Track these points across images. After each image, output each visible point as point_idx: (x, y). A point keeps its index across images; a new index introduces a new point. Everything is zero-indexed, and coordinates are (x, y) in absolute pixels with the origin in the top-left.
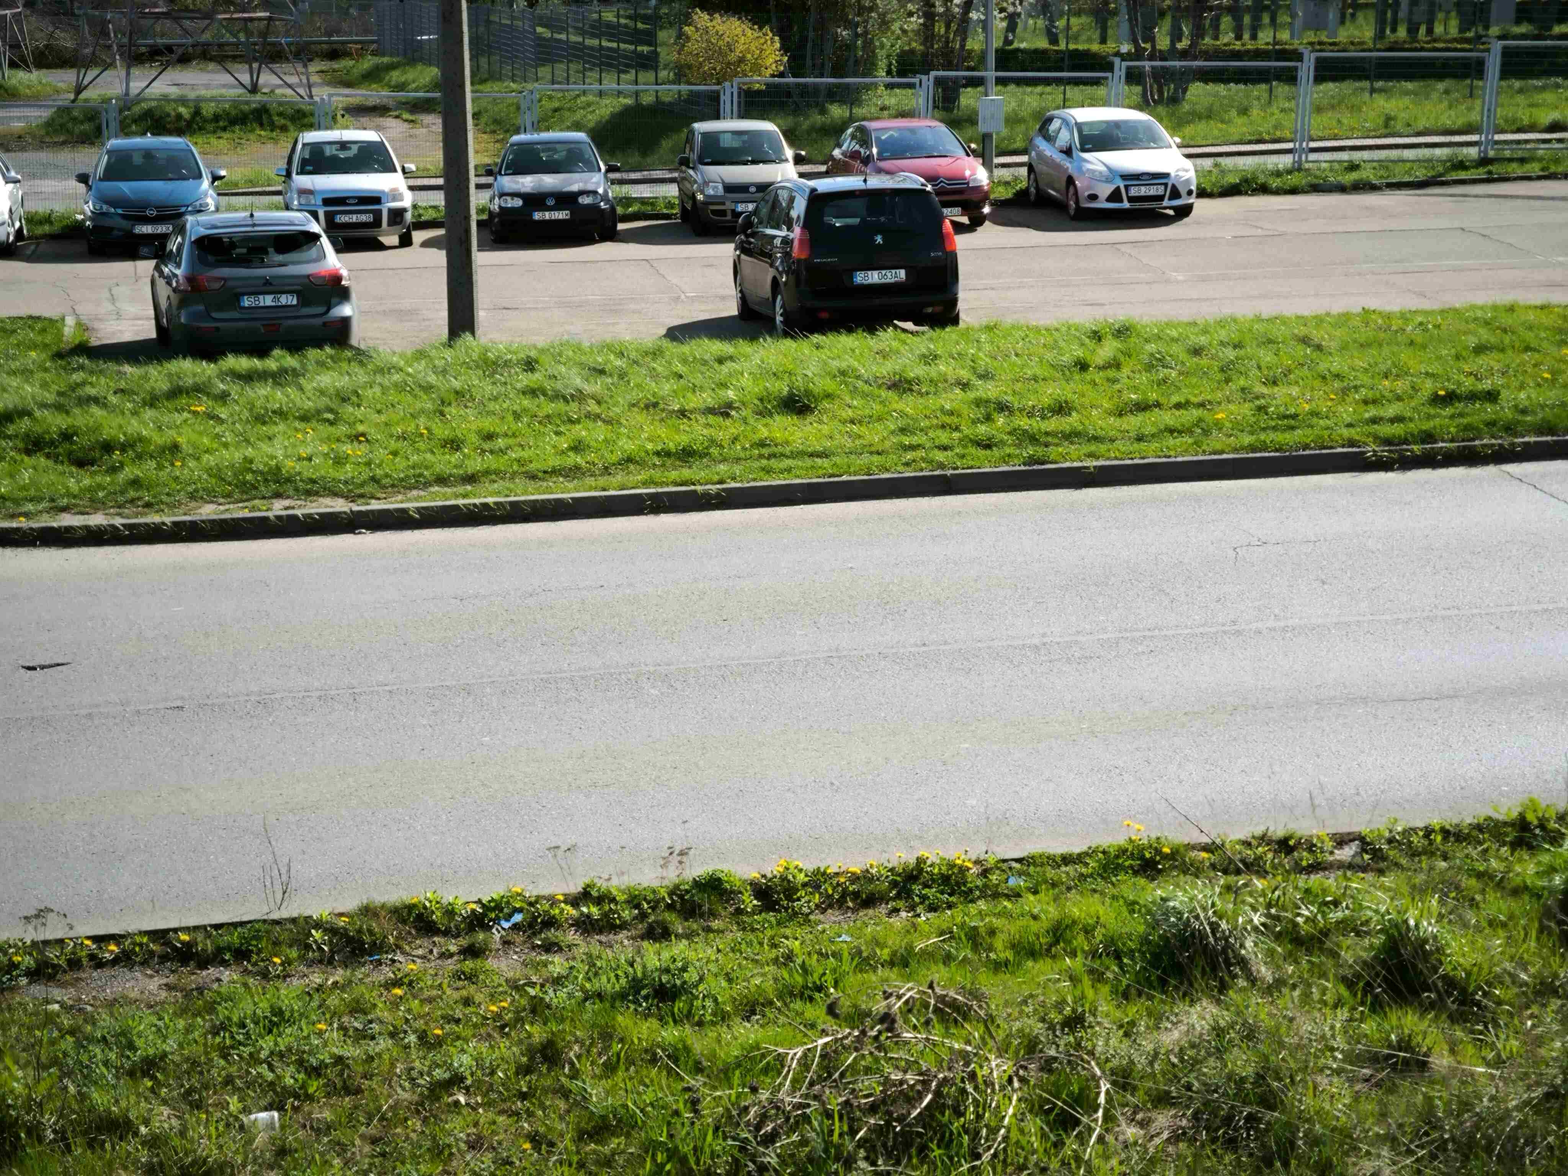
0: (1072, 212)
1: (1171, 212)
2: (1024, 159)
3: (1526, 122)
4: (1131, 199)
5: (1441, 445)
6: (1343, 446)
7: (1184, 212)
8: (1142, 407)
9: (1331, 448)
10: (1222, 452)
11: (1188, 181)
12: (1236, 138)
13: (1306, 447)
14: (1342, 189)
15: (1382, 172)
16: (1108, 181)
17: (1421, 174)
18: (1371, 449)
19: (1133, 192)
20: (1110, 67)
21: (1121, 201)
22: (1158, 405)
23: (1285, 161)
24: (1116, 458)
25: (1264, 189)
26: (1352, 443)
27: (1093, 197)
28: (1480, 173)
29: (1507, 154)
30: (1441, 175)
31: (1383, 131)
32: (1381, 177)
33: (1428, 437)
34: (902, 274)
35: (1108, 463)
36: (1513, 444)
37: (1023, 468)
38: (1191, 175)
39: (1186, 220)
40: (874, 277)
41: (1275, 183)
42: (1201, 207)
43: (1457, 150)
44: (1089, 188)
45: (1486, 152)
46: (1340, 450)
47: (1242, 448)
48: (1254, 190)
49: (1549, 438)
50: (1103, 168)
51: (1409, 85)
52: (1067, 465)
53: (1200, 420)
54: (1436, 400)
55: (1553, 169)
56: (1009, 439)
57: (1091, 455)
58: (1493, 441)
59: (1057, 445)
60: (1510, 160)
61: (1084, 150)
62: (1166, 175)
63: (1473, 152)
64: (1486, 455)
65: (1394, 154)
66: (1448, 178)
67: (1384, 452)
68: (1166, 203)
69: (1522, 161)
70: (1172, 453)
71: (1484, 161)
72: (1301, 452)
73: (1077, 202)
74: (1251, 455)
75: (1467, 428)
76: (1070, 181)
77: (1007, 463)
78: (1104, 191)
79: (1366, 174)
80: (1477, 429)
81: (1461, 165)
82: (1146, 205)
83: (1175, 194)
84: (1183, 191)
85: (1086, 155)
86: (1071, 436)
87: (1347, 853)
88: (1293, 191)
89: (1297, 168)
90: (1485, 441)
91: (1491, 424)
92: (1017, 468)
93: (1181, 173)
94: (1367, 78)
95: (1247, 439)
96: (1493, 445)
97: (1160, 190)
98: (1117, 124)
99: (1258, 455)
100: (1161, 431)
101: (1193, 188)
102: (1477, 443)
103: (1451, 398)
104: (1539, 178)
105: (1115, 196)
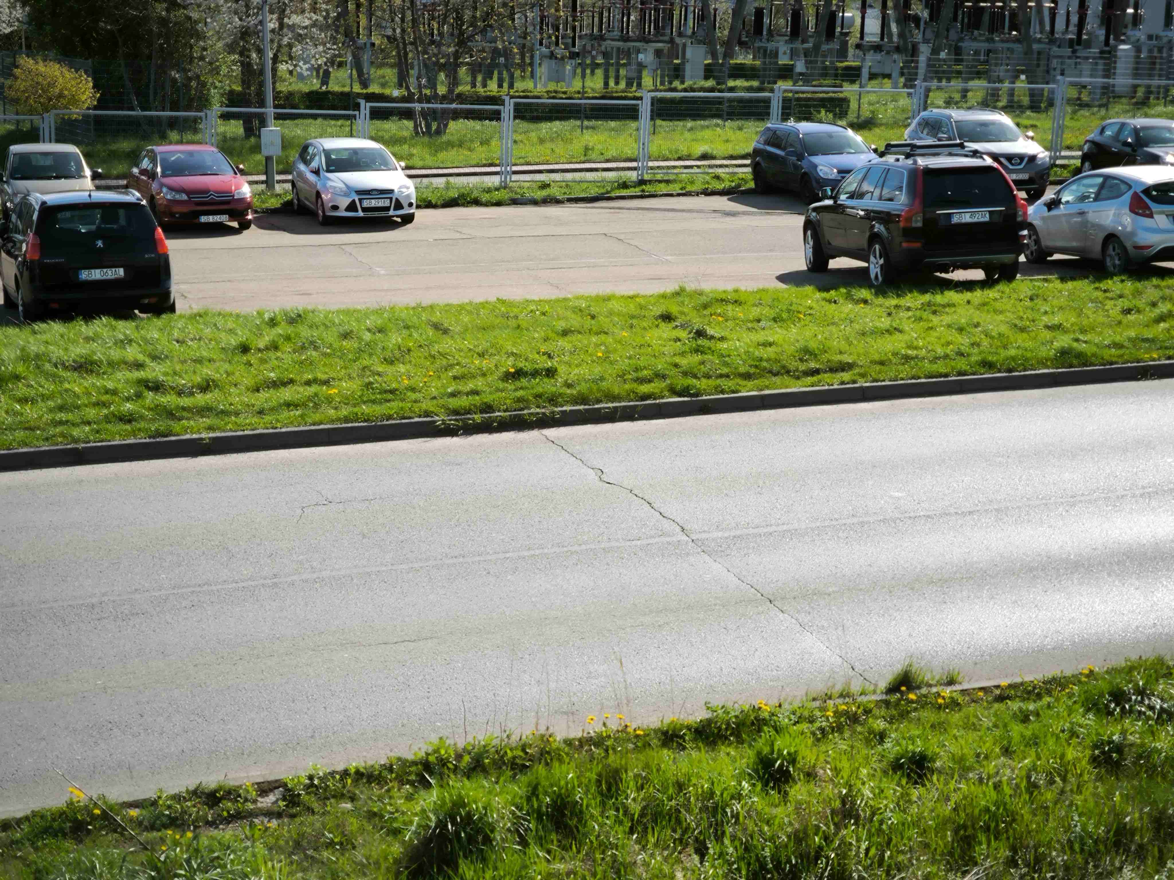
0: (321, 218)
1: (399, 220)
2: (290, 177)
3: (685, 153)
4: (364, 210)
5: (497, 414)
6: (420, 416)
7: (408, 219)
8: (275, 385)
9: (410, 418)
10: (321, 423)
11: (408, 196)
12: (474, 162)
13: (390, 417)
14: (535, 202)
15: (567, 191)
16: (346, 195)
17: (594, 192)
18: (439, 420)
19: (366, 204)
20: (357, 107)
21: (357, 211)
22: (291, 381)
23: (496, 180)
24: (231, 430)
25: (477, 202)
26: (427, 414)
27: (335, 208)
28: (637, 191)
29: (659, 177)
30: (608, 192)
31: (583, 158)
32: (565, 193)
33: (488, 408)
34: (121, 272)
35: (223, 434)
36: (553, 412)
37: (148, 440)
38: (412, 191)
39: (409, 226)
40: (96, 274)
41: (485, 197)
42: (421, 215)
43: (622, 173)
44: (331, 200)
45: (642, 175)
46: (417, 419)
47: (339, 420)
48: (468, 203)
49: (581, 407)
50: (342, 185)
51: (613, 124)
52: (188, 436)
53: (316, 395)
54: (508, 377)
55: (689, 188)
56: (149, 414)
57: (210, 428)
58: (538, 410)
59: (188, 419)
60: (660, 181)
61: (328, 171)
62: (391, 191)
63: (633, 176)
64: (532, 422)
65: (578, 176)
66: (613, 195)
67: (452, 421)
68: (391, 213)
69: (668, 182)
70: (279, 425)
71: (642, 182)
72: (385, 422)
73: (324, 212)
74: (344, 425)
75: (519, 400)
76: (318, 194)
77: (135, 436)
78: (344, 202)
79: (555, 191)
80: (527, 401)
81: (625, 185)
82: (376, 214)
83: (399, 205)
84: (405, 204)
85: (330, 175)
86: (205, 411)
87: (268, 801)
88: (498, 204)
89: (504, 186)
90: (532, 411)
91: (538, 396)
92: (144, 441)
93: (404, 190)
94: (579, 118)
95: (344, 412)
96: (538, 413)
97: (387, 203)
98: (355, 152)
99: (350, 425)
100: (280, 405)
101: (414, 201)
102: (525, 412)
103: (518, 374)
104: (679, 195)
105: (352, 207)
